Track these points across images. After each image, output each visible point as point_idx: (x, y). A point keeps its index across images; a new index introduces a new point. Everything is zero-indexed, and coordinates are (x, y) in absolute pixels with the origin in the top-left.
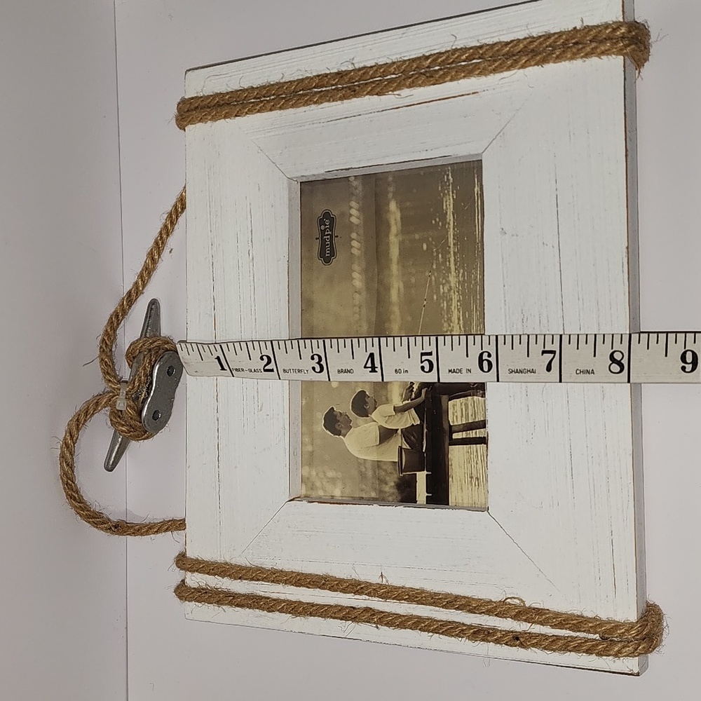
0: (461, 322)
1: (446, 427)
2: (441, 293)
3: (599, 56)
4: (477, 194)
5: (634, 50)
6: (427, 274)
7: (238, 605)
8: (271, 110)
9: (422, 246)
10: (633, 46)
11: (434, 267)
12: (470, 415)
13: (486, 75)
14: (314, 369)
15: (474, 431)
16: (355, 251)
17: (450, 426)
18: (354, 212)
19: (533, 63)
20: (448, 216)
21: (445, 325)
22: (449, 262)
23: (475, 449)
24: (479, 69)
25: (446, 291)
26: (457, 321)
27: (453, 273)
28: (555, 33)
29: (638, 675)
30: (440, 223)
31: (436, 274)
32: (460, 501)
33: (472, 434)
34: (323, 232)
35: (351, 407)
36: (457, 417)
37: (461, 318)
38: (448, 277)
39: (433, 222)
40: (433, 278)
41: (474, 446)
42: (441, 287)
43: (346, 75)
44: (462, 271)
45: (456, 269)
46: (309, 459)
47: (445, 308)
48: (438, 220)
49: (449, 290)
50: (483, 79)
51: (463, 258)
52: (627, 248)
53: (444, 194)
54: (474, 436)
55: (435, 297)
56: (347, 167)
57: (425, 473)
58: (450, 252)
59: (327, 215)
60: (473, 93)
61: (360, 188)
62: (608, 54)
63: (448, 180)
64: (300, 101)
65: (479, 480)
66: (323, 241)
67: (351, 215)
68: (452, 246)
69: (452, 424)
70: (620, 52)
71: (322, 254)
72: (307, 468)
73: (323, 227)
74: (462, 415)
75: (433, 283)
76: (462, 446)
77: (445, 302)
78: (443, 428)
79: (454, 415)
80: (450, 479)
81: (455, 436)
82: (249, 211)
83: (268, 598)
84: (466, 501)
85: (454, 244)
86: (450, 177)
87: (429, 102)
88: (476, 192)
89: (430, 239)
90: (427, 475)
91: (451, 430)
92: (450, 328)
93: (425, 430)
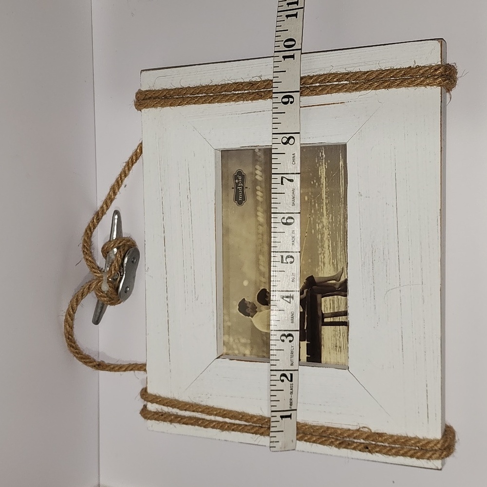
0: (330, 248)
1: (320, 314)
2: (317, 229)
3: (425, 86)
4: (342, 166)
5: (448, 83)
6: (308, 216)
7: (184, 423)
8: (203, 103)
9: (305, 199)
10: (447, 81)
11: (313, 211)
12: (336, 307)
13: (350, 92)
14: (290, 341)
15: (338, 317)
16: (259, 198)
17: (323, 314)
18: (258, 172)
19: (381, 88)
20: (322, 180)
21: (320, 249)
22: (323, 209)
23: (339, 329)
24: (346, 88)
25: (320, 227)
26: (327, 247)
27: (325, 216)
28: (397, 69)
29: (441, 470)
30: (317, 184)
31: (314, 217)
32: (329, 360)
33: (337, 319)
34: (237, 184)
35: (256, 299)
36: (327, 308)
37: (330, 245)
38: (322, 219)
39: (312, 182)
40: (312, 219)
41: (338, 327)
42: (317, 225)
43: (255, 84)
44: (331, 215)
45: (327, 214)
46: (228, 331)
47: (320, 239)
48: (315, 181)
49: (323, 227)
50: (348, 94)
51: (332, 207)
52: (441, 210)
53: (320, 165)
54: (338, 321)
55: (313, 231)
56: (255, 145)
57: (306, 342)
58: (323, 203)
59: (240, 173)
60: (341, 103)
61: (263, 157)
62: (431, 86)
63: (322, 156)
64: (223, 99)
65: (341, 348)
66: (237, 190)
67: (256, 174)
68: (324, 198)
69: (323, 312)
70: (439, 85)
71: (236, 198)
72: (227, 336)
73: (237, 181)
74: (331, 307)
75: (312, 222)
76: (330, 327)
77: (320, 235)
78: (318, 315)
79: (325, 307)
80: (322, 347)
81: (326, 320)
82: (187, 170)
83: (204, 419)
84: (332, 361)
85: (326, 198)
86: (323, 154)
87: (311, 106)
88: (341, 165)
89: (310, 194)
90: (307, 344)
91: (323, 316)
92: (323, 252)
93: (306, 316)
